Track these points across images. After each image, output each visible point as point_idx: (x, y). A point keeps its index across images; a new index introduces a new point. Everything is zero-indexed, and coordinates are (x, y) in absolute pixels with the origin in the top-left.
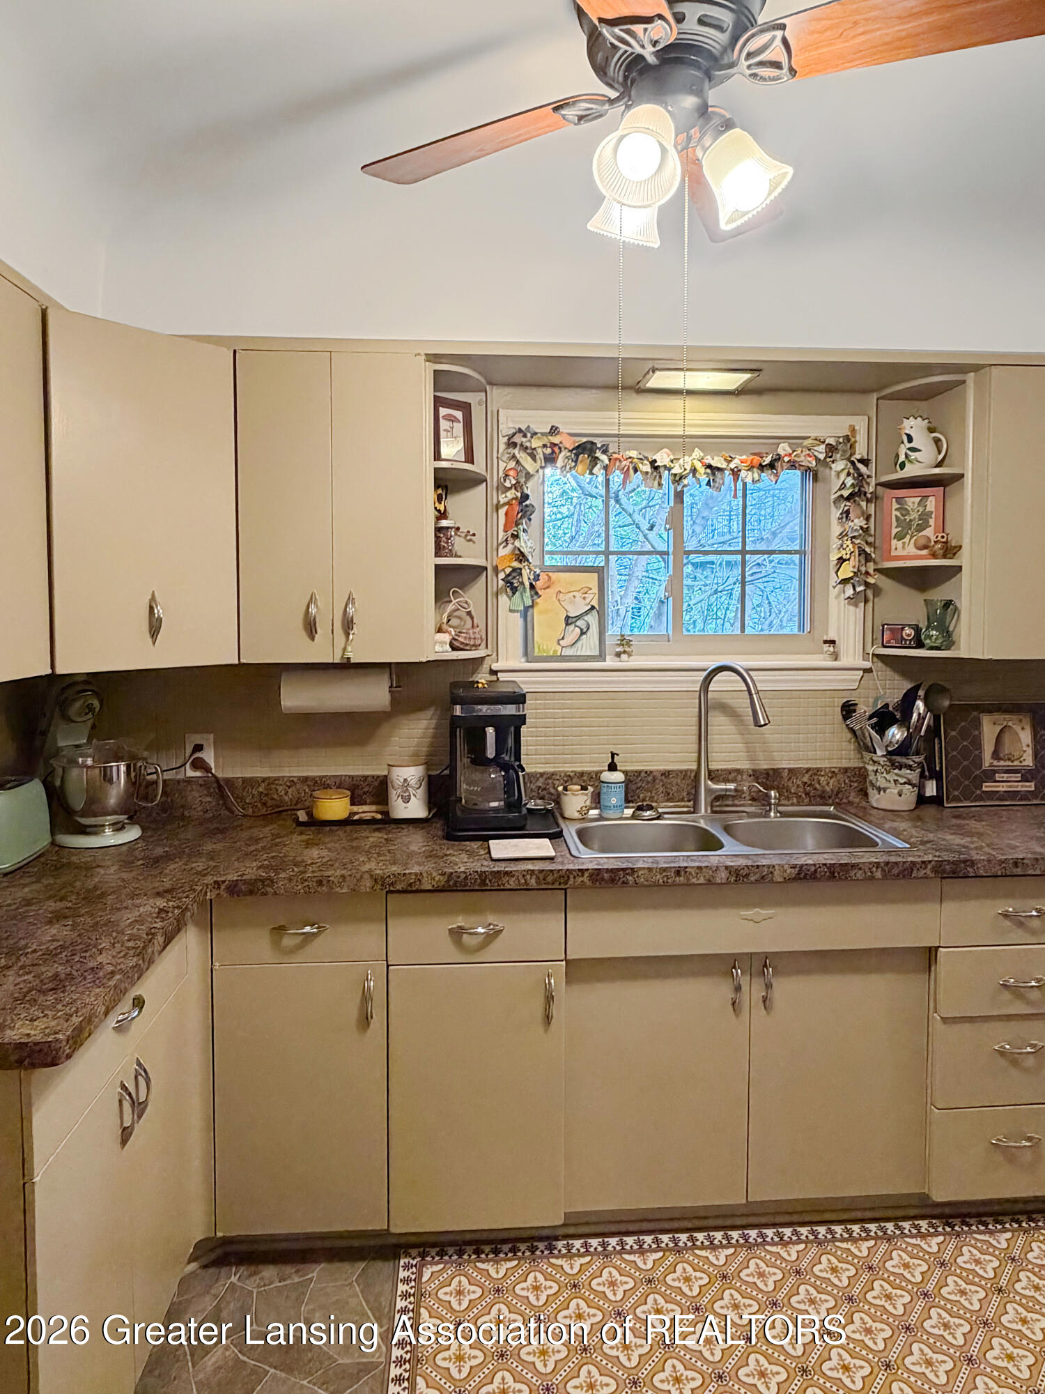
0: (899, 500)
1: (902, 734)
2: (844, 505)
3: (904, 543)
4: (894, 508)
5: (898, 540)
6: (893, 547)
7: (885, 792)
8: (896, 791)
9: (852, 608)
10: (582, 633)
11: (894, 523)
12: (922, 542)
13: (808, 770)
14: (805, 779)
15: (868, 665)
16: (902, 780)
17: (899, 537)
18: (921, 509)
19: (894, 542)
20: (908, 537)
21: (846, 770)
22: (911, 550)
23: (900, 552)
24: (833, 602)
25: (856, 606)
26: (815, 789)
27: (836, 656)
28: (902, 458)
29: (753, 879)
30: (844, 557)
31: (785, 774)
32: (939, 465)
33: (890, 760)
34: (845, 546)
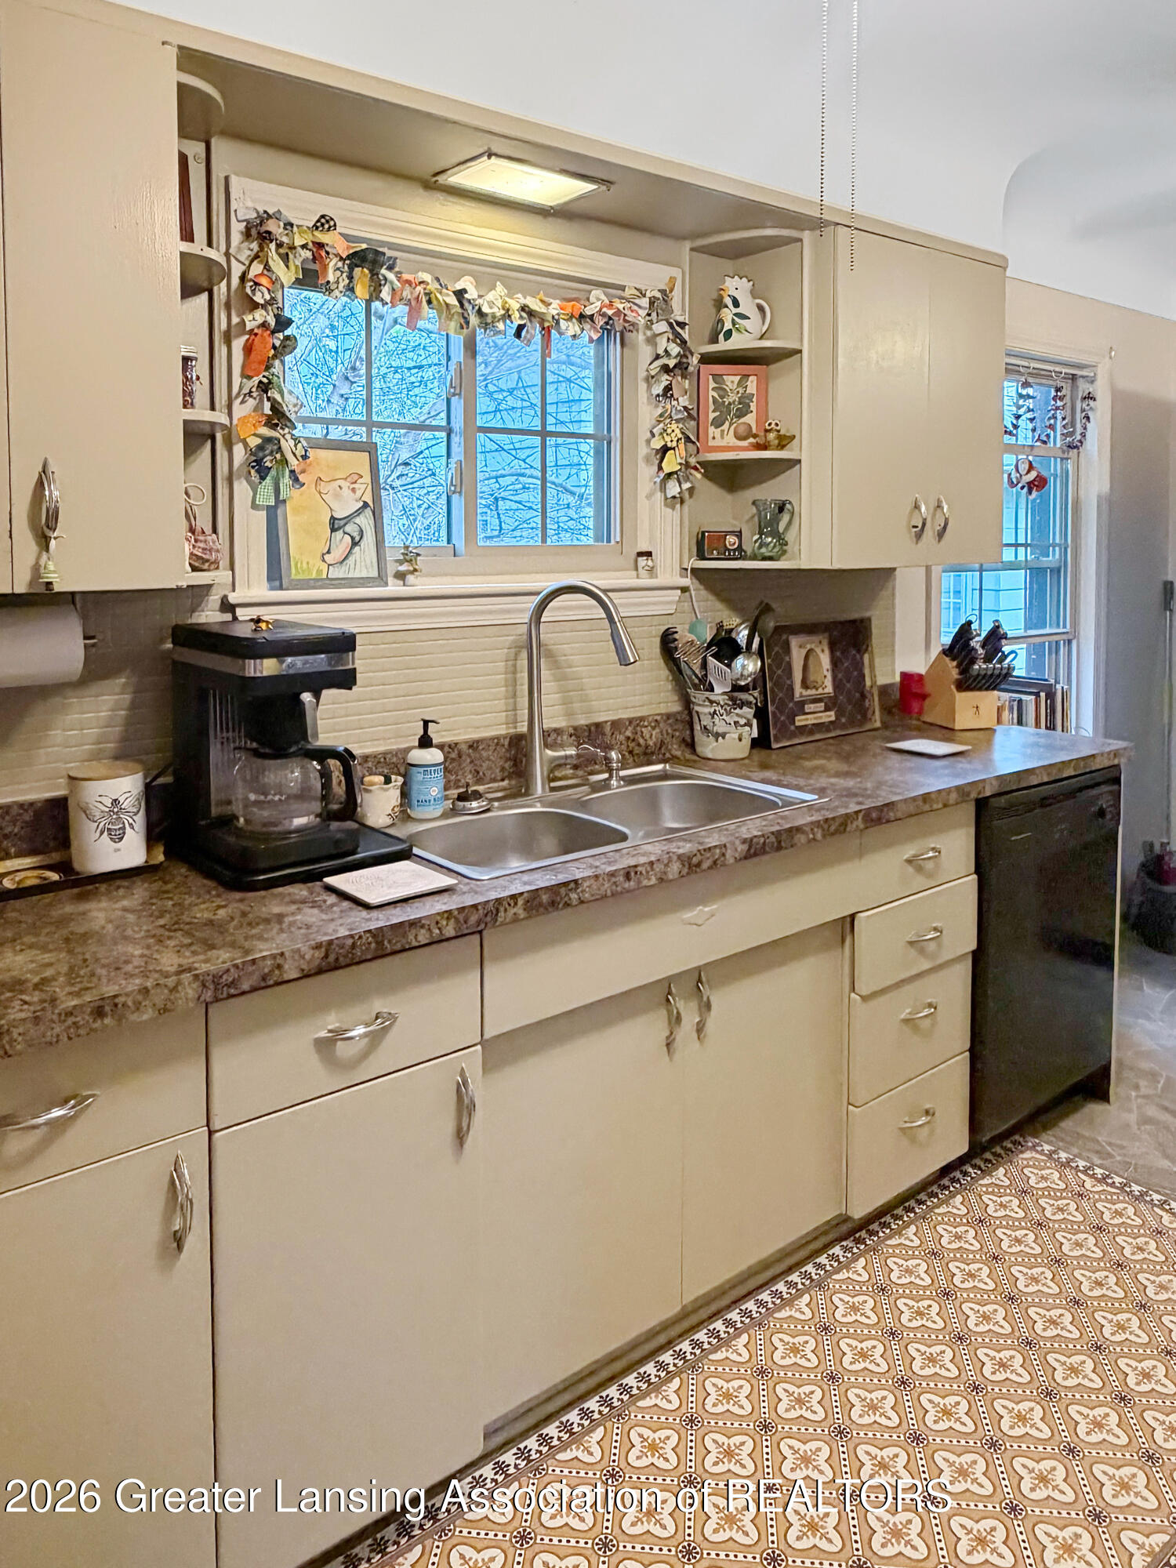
0: (717, 377)
1: (756, 665)
2: (665, 379)
3: (723, 431)
4: (711, 386)
5: (716, 427)
6: (711, 435)
7: (724, 738)
8: (736, 736)
9: (669, 510)
10: (355, 544)
11: (712, 407)
12: (742, 430)
13: (631, 721)
14: (628, 733)
15: (686, 582)
16: (742, 721)
17: (718, 423)
18: (741, 390)
19: (712, 429)
20: (727, 423)
21: (668, 716)
22: (730, 440)
23: (718, 442)
24: (643, 504)
25: (673, 508)
26: (639, 745)
27: (651, 571)
28: (728, 326)
29: (705, 866)
30: (669, 445)
31: (608, 729)
32: (761, 338)
33: (732, 699)
34: (669, 431)
